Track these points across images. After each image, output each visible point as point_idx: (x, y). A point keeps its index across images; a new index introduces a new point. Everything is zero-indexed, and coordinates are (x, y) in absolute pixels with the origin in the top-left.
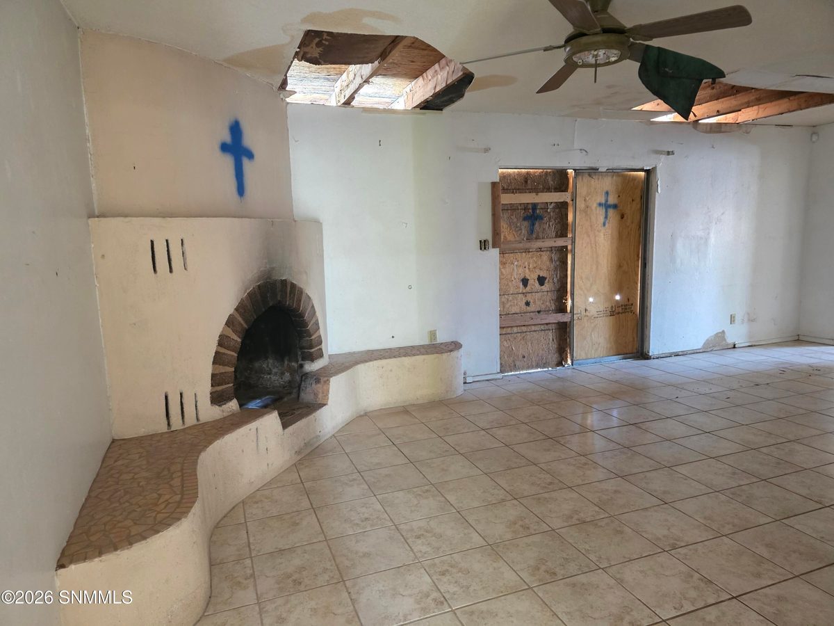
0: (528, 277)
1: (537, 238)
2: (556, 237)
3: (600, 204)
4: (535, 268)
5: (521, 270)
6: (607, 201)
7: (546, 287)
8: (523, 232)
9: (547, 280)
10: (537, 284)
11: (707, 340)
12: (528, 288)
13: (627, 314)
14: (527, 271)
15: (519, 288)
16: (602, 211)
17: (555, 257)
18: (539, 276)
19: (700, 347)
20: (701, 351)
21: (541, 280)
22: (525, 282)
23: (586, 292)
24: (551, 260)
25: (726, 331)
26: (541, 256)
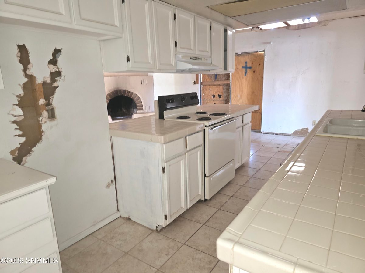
0: (215, 94)
1: (218, 80)
2: (225, 80)
3: (243, 67)
4: (217, 91)
5: (212, 92)
6: (246, 65)
7: (221, 99)
8: (213, 78)
9: (221, 96)
10: (218, 97)
11: (296, 131)
12: (215, 99)
13: (257, 113)
14: (214, 92)
15: (211, 98)
16: (244, 70)
17: (225, 87)
18: (219, 94)
19: (291, 133)
20: (292, 135)
21: (220, 96)
22: (214, 96)
23: (237, 102)
24: (223, 89)
25: (309, 128)
26: (219, 87)
